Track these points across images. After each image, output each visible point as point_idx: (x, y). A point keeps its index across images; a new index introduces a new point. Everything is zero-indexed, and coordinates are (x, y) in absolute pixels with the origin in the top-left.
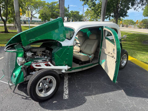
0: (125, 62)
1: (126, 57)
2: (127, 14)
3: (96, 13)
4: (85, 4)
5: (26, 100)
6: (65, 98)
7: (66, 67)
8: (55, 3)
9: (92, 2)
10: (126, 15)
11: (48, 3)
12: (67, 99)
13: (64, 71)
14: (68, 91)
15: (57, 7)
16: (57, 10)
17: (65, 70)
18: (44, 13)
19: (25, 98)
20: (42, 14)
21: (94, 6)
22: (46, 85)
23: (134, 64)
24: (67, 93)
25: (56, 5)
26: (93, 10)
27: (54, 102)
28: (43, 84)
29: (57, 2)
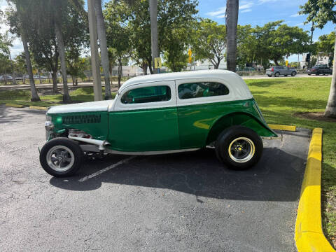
6: (80, 181)
8: (274, 24)
11: (258, 27)
13: (101, 148)
14: (94, 176)
15: (279, 32)
16: (277, 40)
24: (91, 177)
25: (276, 28)
27: (66, 181)
29: (281, 22)
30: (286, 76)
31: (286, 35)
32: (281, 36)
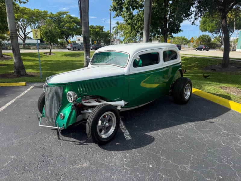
0: (189, 93)
1: (190, 87)
2: (180, 29)
3: (135, 29)
4: (118, 16)
5: (81, 145)
6: (128, 139)
7: (122, 103)
8: (63, 13)
9: (128, 13)
10: (178, 30)
11: (51, 13)
12: (131, 139)
13: (119, 108)
14: (128, 132)
15: (68, 20)
16: (68, 25)
17: (121, 107)
18: (48, 31)
19: (79, 143)
20: (46, 33)
21: (131, 19)
22: (106, 123)
23: (200, 97)
24: (128, 134)
25: (65, 16)
26: (129, 24)
27: (117, 143)
28: (103, 122)
29: (67, 12)
30: (79, 50)
31: (72, 22)
32: (69, 22)
